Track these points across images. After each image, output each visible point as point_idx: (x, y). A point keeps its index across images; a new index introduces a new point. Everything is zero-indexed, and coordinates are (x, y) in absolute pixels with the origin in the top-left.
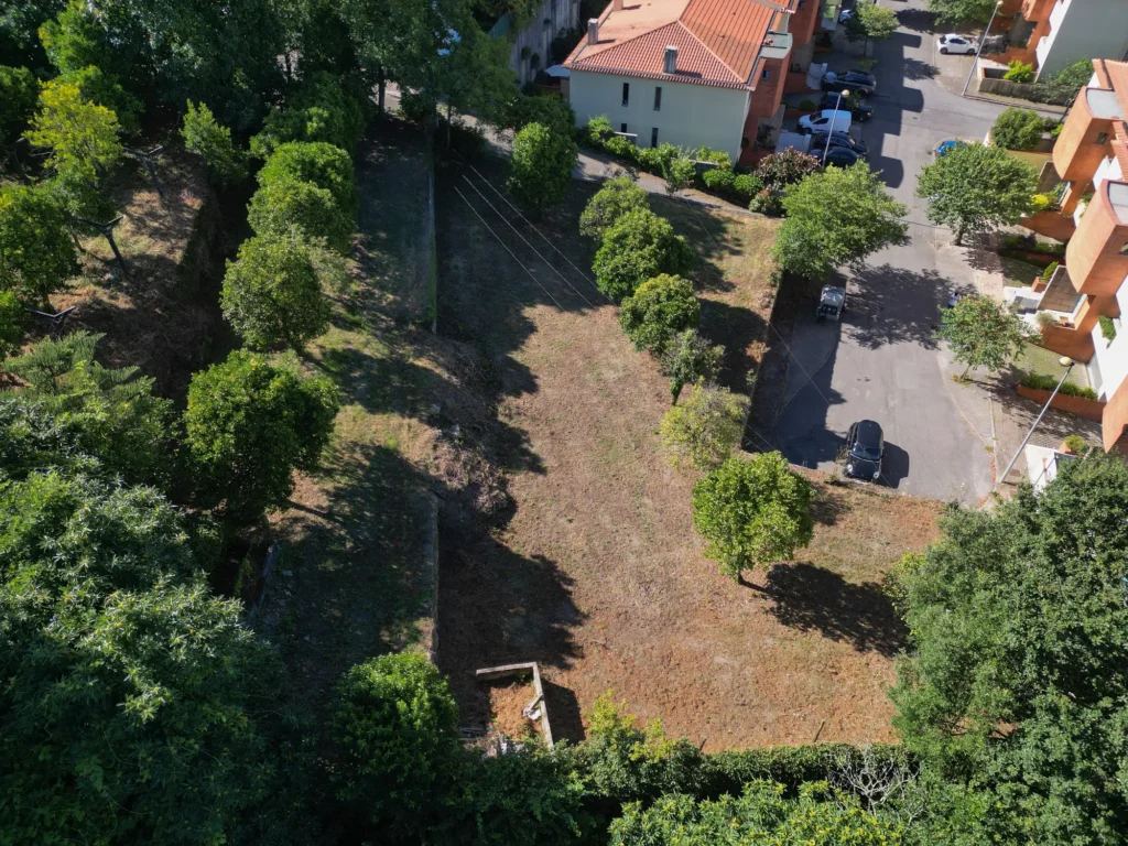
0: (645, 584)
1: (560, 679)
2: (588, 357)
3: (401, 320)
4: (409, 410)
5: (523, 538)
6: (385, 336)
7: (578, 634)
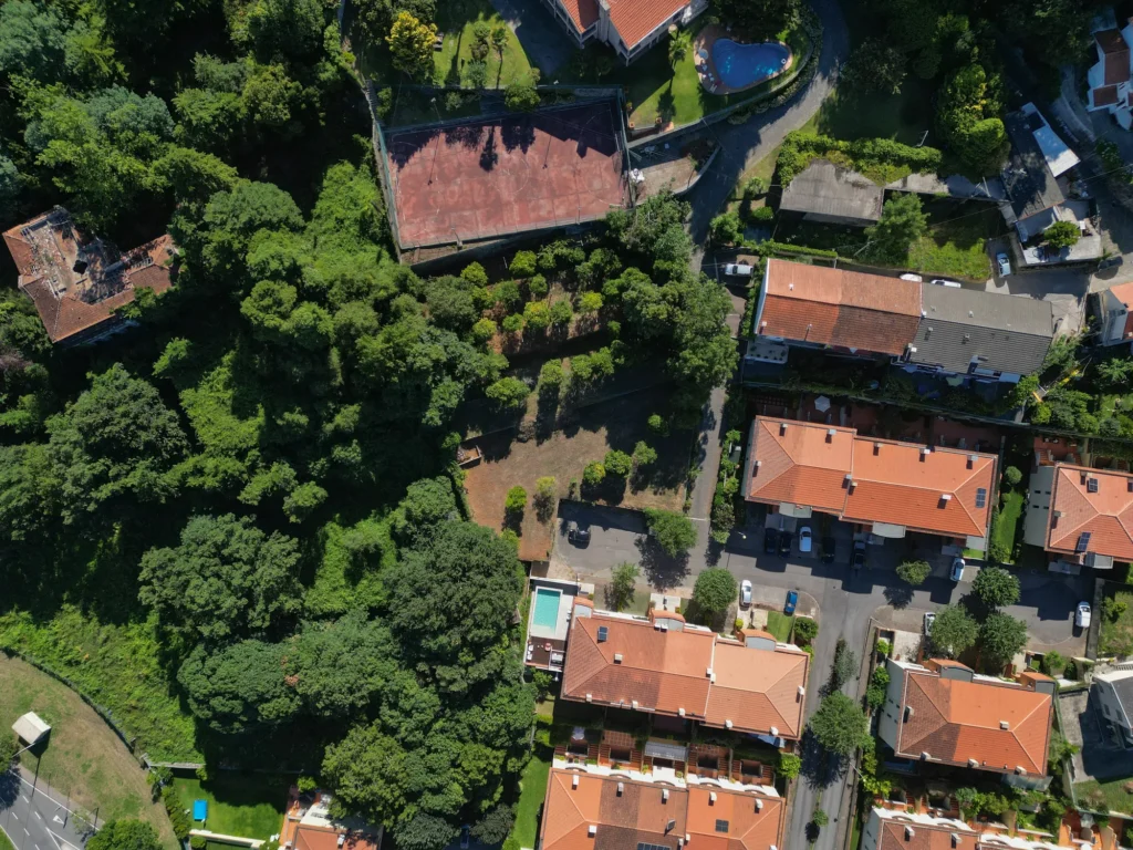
0: (509, 477)
1: (482, 461)
2: (587, 452)
3: (575, 399)
4: (540, 411)
5: (515, 446)
6: (567, 396)
7: (493, 462)
